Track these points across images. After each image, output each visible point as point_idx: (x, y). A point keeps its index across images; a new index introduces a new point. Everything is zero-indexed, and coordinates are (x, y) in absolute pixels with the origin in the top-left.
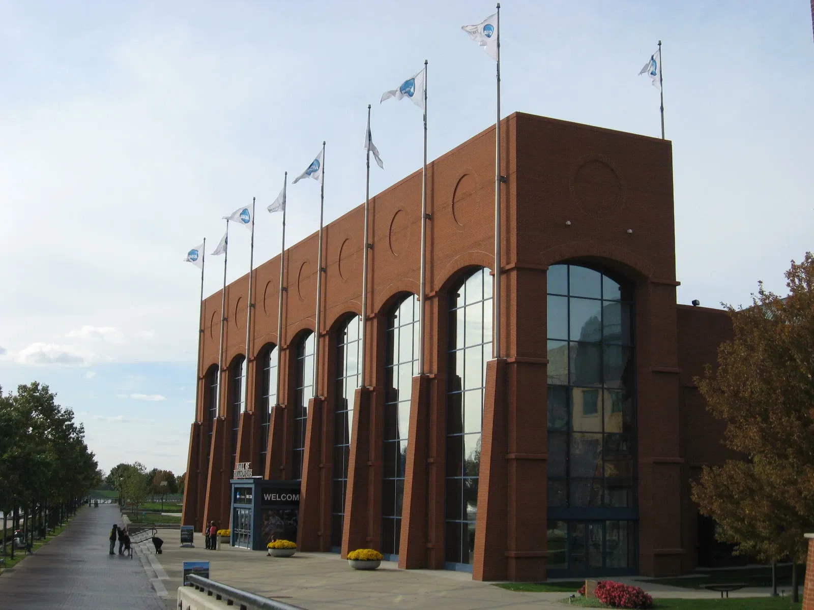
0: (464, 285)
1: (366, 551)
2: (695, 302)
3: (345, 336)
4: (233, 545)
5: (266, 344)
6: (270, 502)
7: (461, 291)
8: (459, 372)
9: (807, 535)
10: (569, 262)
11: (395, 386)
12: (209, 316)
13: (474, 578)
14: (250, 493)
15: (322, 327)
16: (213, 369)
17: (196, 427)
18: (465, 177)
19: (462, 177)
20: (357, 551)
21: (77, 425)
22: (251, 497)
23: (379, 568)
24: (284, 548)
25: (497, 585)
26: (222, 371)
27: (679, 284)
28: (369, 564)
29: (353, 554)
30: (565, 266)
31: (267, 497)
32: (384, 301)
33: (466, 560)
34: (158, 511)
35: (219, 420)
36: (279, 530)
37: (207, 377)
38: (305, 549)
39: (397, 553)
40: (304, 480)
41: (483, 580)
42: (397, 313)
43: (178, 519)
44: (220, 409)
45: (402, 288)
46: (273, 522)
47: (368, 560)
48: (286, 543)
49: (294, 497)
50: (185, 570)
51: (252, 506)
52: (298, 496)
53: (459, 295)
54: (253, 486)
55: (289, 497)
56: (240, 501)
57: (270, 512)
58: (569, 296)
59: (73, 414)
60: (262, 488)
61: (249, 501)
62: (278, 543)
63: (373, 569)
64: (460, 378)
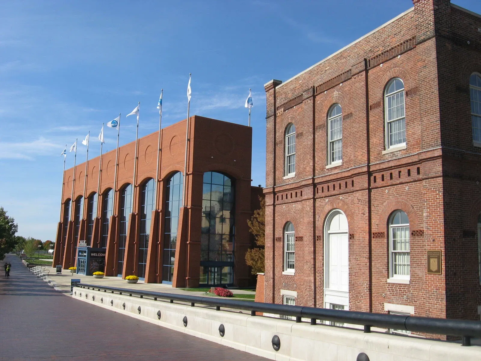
0: (173, 177)
1: (133, 276)
2: (259, 186)
3: (126, 192)
4: (78, 273)
5: (92, 192)
6: (94, 256)
7: (172, 179)
8: (170, 210)
9: (257, 273)
10: (212, 171)
11: (145, 213)
12: (67, 178)
13: (173, 286)
14: (85, 253)
15: (116, 188)
16: (69, 200)
17: (60, 224)
18: (175, 137)
19: (174, 137)
20: (130, 276)
21: (15, 224)
22: (86, 254)
23: (137, 282)
24: (99, 275)
25: (181, 289)
26: (73, 201)
27: (252, 180)
28: (134, 281)
29: (127, 277)
30: (211, 172)
31: (92, 254)
32: (142, 180)
33: (170, 280)
34: (37, 258)
35: (71, 222)
36: (96, 268)
37: (66, 204)
38: (108, 275)
39: (144, 277)
40: (107, 248)
41: (176, 287)
42: (147, 185)
43: (52, 262)
44: (71, 217)
45: (149, 176)
46: (95, 264)
47: (133, 280)
48: (101, 273)
49: (103, 255)
50: (71, 282)
51: (86, 258)
52: (105, 254)
53: (171, 181)
54: (87, 250)
55: (101, 255)
56: (81, 256)
57: (93, 261)
58: (211, 184)
59: (14, 220)
60: (90, 251)
61: (85, 256)
62: (97, 273)
63: (135, 283)
64: (170, 212)
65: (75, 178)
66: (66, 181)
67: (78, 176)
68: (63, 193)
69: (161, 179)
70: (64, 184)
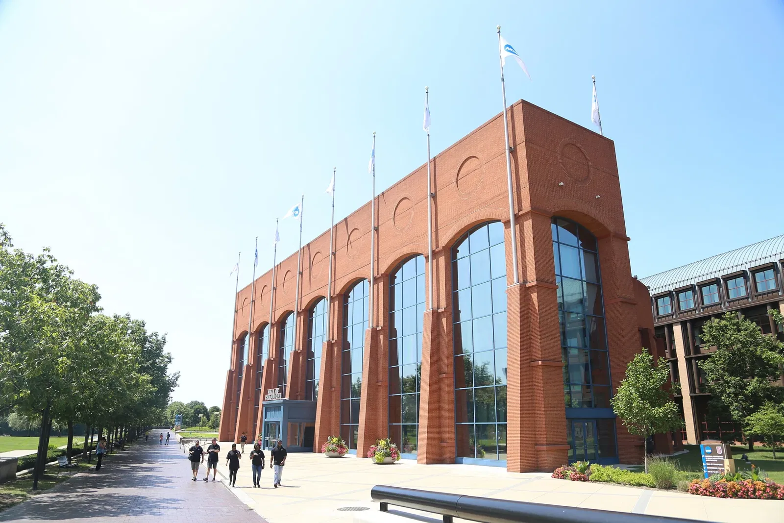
65: (254, 298)
66: (240, 306)
67: (258, 294)
68: (235, 326)
69: (440, 248)
70: (236, 312)
